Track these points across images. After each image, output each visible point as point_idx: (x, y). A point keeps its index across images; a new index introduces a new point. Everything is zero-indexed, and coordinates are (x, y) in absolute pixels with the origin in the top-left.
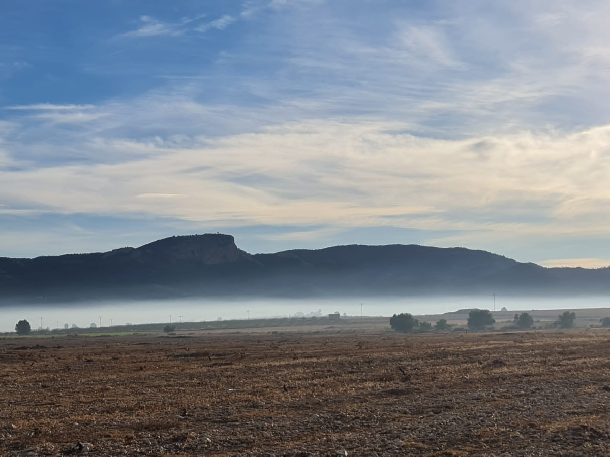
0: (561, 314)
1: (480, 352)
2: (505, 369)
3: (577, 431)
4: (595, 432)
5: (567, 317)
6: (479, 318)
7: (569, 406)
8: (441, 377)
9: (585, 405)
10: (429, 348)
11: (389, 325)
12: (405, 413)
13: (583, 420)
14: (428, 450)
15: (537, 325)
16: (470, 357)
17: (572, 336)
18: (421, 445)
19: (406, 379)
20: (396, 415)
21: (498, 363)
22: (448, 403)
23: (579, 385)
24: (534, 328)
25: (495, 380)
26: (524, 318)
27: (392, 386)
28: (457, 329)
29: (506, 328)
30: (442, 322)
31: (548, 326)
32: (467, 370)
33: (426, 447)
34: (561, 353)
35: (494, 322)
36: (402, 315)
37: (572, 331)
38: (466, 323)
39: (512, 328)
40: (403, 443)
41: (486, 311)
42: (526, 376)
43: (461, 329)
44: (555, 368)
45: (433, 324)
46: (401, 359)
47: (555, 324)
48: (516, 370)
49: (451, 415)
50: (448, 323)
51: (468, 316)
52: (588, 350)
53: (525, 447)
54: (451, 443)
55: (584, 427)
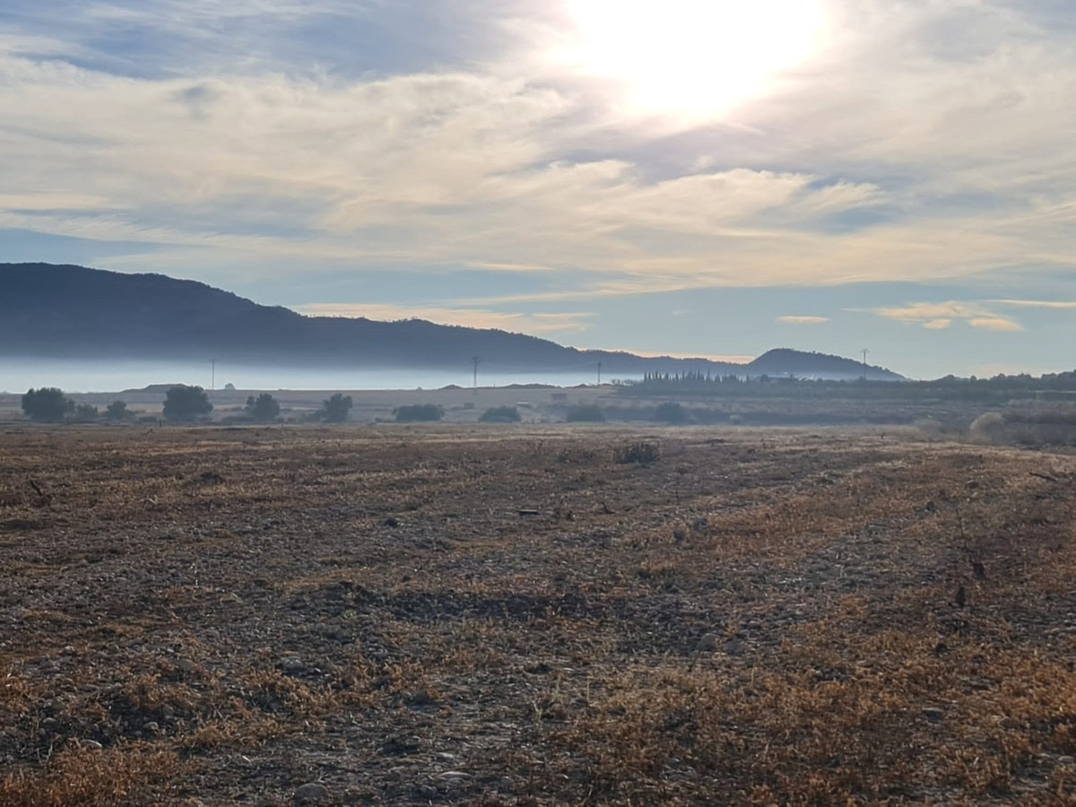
0: (328, 398)
1: (181, 459)
2: (222, 489)
3: (333, 592)
4: (364, 592)
5: (338, 404)
6: (184, 401)
7: (325, 551)
8: (106, 501)
9: (352, 549)
10: (91, 449)
11: (20, 410)
12: (36, 561)
13: (346, 574)
14: (73, 625)
15: (286, 416)
16: (162, 466)
17: (343, 436)
18: (59, 615)
19: (43, 502)
20: (20, 564)
21: (210, 478)
22: (116, 545)
23: (346, 517)
24: (281, 421)
25: (205, 505)
26: (264, 404)
27: (16, 513)
28: (144, 420)
29: (232, 420)
30: (117, 406)
31: (305, 418)
32: (155, 489)
33: (69, 618)
34: (323, 464)
35: (210, 408)
36: (44, 391)
37: (346, 427)
38: (160, 408)
39: (242, 420)
40: (28, 613)
41: (198, 390)
42: (257, 500)
43: (152, 419)
44: (310, 488)
45: (102, 409)
46: (36, 469)
47: (316, 416)
48: (241, 490)
49: (120, 564)
50: (128, 407)
51: (164, 397)
52: (367, 459)
53: (242, 620)
54: (115, 613)
55: (347, 585)
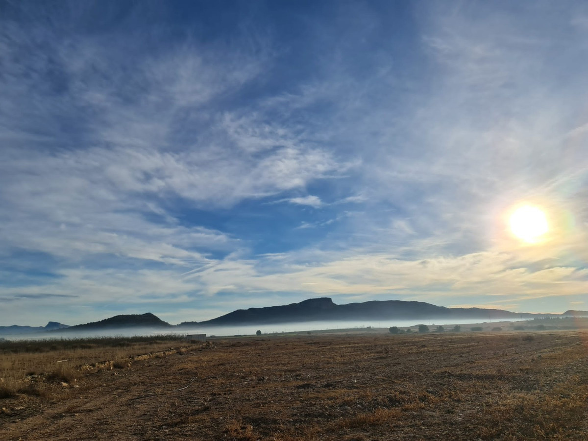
0: (455, 326)
1: (419, 342)
2: (426, 349)
3: (443, 373)
5: (457, 328)
6: (423, 328)
7: (445, 363)
8: (400, 352)
9: (451, 363)
10: (401, 340)
11: (389, 331)
13: (447, 369)
15: (445, 331)
16: (414, 343)
17: (457, 335)
21: (424, 346)
22: (400, 362)
23: (452, 355)
24: (445, 332)
25: (421, 353)
26: (440, 328)
27: (381, 355)
28: (413, 333)
29: (433, 332)
30: (409, 330)
31: (449, 331)
32: (411, 349)
34: (450, 342)
35: (429, 329)
36: (393, 327)
37: (458, 333)
38: (418, 330)
39: (436, 332)
41: (426, 325)
42: (433, 351)
43: (416, 332)
44: (445, 348)
45: (406, 330)
46: (387, 345)
47: (453, 330)
48: (430, 349)
49: (400, 367)
50: (411, 330)
51: (418, 327)
52: (461, 341)
53: (422, 379)
54: (396, 378)
55: (446, 372)
